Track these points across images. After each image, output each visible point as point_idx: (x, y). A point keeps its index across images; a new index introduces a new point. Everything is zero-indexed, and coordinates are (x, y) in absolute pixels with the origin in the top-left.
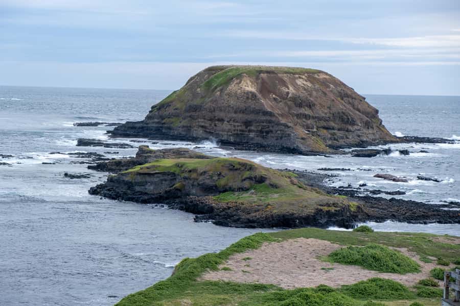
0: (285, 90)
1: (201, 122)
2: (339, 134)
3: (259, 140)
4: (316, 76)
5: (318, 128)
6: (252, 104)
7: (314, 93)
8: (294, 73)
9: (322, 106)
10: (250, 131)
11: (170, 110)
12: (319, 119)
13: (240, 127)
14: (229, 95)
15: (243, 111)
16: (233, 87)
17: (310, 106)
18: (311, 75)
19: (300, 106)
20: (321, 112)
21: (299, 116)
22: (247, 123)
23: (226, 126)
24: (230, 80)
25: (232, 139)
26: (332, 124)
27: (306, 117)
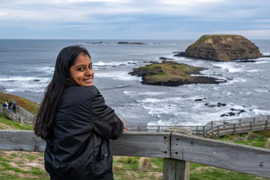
0: (222, 42)
1: (196, 52)
2: (239, 55)
3: (211, 57)
4: (235, 37)
5: (232, 53)
6: (210, 47)
7: (233, 43)
8: (226, 37)
9: (234, 47)
10: (209, 55)
11: (190, 49)
12: (232, 51)
13: (206, 53)
14: (204, 44)
15: (207, 49)
16: (206, 42)
17: (230, 47)
18: (233, 37)
19: (226, 47)
20: (233, 49)
21: (225, 50)
22: (208, 52)
23: (203, 53)
24: (205, 40)
25: (204, 57)
26: (237, 52)
27: (228, 50)
